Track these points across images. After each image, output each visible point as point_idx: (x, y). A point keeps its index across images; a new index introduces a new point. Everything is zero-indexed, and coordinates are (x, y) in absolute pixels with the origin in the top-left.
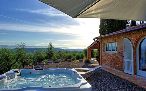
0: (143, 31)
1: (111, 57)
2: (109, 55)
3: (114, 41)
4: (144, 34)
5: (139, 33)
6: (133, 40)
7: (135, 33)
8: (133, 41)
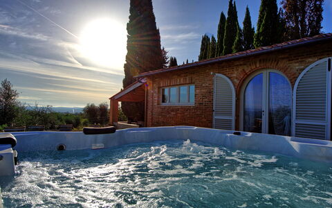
0: (260, 61)
1: (179, 115)
2: (173, 111)
3: (188, 82)
4: (262, 65)
5: (250, 65)
6: (237, 78)
7: (241, 65)
8: (235, 80)
